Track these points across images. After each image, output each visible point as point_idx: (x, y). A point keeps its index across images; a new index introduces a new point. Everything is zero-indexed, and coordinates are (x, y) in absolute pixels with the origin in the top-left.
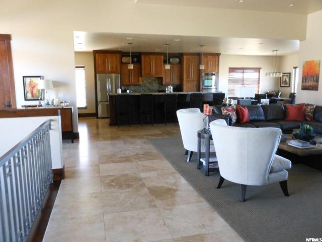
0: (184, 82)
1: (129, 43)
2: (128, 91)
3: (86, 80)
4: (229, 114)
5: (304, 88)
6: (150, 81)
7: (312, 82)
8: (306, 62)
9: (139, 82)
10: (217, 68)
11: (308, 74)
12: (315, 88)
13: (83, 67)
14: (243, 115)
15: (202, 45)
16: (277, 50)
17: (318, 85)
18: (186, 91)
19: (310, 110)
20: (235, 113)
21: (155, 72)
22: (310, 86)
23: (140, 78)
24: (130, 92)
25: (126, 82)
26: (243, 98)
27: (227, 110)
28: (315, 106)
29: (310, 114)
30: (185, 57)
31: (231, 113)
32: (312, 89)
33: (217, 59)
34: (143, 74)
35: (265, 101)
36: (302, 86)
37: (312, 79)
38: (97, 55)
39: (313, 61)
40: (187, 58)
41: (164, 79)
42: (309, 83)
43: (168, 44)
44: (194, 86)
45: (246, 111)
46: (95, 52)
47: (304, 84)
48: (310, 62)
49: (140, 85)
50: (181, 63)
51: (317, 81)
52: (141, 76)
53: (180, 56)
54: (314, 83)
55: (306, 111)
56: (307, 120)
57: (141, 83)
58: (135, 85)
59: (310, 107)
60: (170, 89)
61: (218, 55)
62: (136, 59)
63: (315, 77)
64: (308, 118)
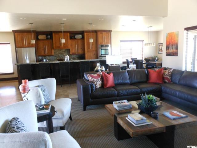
0: (86, 52)
1: (30, 24)
2: (44, 60)
3: (12, 53)
4: (94, 80)
5: (168, 54)
6: (61, 52)
7: (173, 49)
8: (168, 33)
9: (52, 53)
10: (110, 41)
11: (170, 43)
12: (175, 54)
13: (9, 43)
14: (107, 81)
15: (91, 23)
16: (151, 27)
17: (178, 52)
18: (87, 59)
19: (168, 73)
20: (99, 79)
21: (63, 45)
22: (172, 53)
23: (53, 51)
24: (46, 61)
25: (42, 53)
26: (113, 65)
27: (92, 76)
28: (172, 70)
29: (168, 77)
30: (85, 34)
31: (95, 80)
32: (174, 55)
33: (109, 35)
34: (54, 47)
35: (133, 66)
36: (166, 53)
37: (173, 47)
38: (16, 34)
39: (173, 33)
40: (87, 35)
41: (71, 50)
42: (171, 51)
43: (62, 23)
44: (93, 55)
45: (111, 77)
46: (14, 32)
47: (168, 51)
48: (171, 33)
49: (53, 55)
50: (83, 38)
51: (177, 48)
52: (53, 49)
53: (82, 33)
54: (175, 50)
55: (164, 74)
56: (165, 82)
57: (53, 54)
58: (49, 56)
59: (168, 71)
60: (67, 58)
61: (110, 31)
62: (49, 37)
63: (175, 45)
64: (166, 81)
